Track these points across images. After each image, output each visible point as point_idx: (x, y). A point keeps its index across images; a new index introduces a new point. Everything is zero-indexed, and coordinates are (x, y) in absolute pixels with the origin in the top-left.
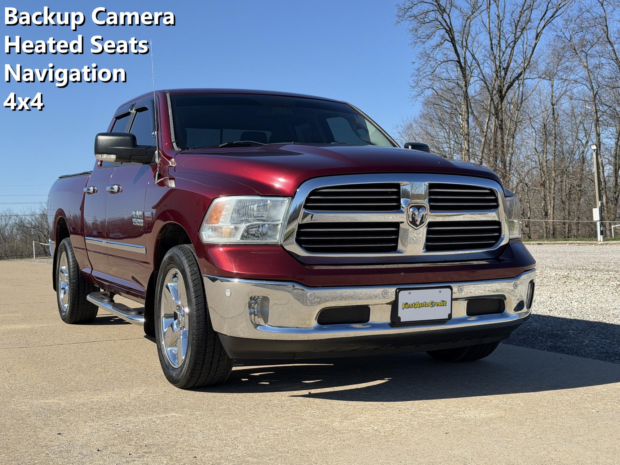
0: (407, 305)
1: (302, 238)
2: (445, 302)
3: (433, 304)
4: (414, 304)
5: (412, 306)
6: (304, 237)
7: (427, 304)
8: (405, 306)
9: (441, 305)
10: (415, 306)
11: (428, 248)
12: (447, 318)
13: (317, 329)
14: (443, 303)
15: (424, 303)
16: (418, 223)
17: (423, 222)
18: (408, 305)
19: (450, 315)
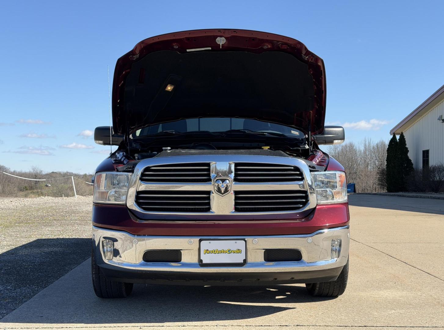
0: (207, 251)
1: (141, 201)
2: (240, 251)
3: (230, 251)
4: (213, 251)
5: (212, 252)
6: (142, 200)
7: (225, 251)
8: (206, 252)
9: (237, 252)
10: (214, 252)
11: (237, 210)
12: (243, 262)
13: (141, 265)
14: (239, 251)
15: (223, 251)
16: (223, 192)
17: (228, 191)
18: (209, 251)
19: (245, 261)
